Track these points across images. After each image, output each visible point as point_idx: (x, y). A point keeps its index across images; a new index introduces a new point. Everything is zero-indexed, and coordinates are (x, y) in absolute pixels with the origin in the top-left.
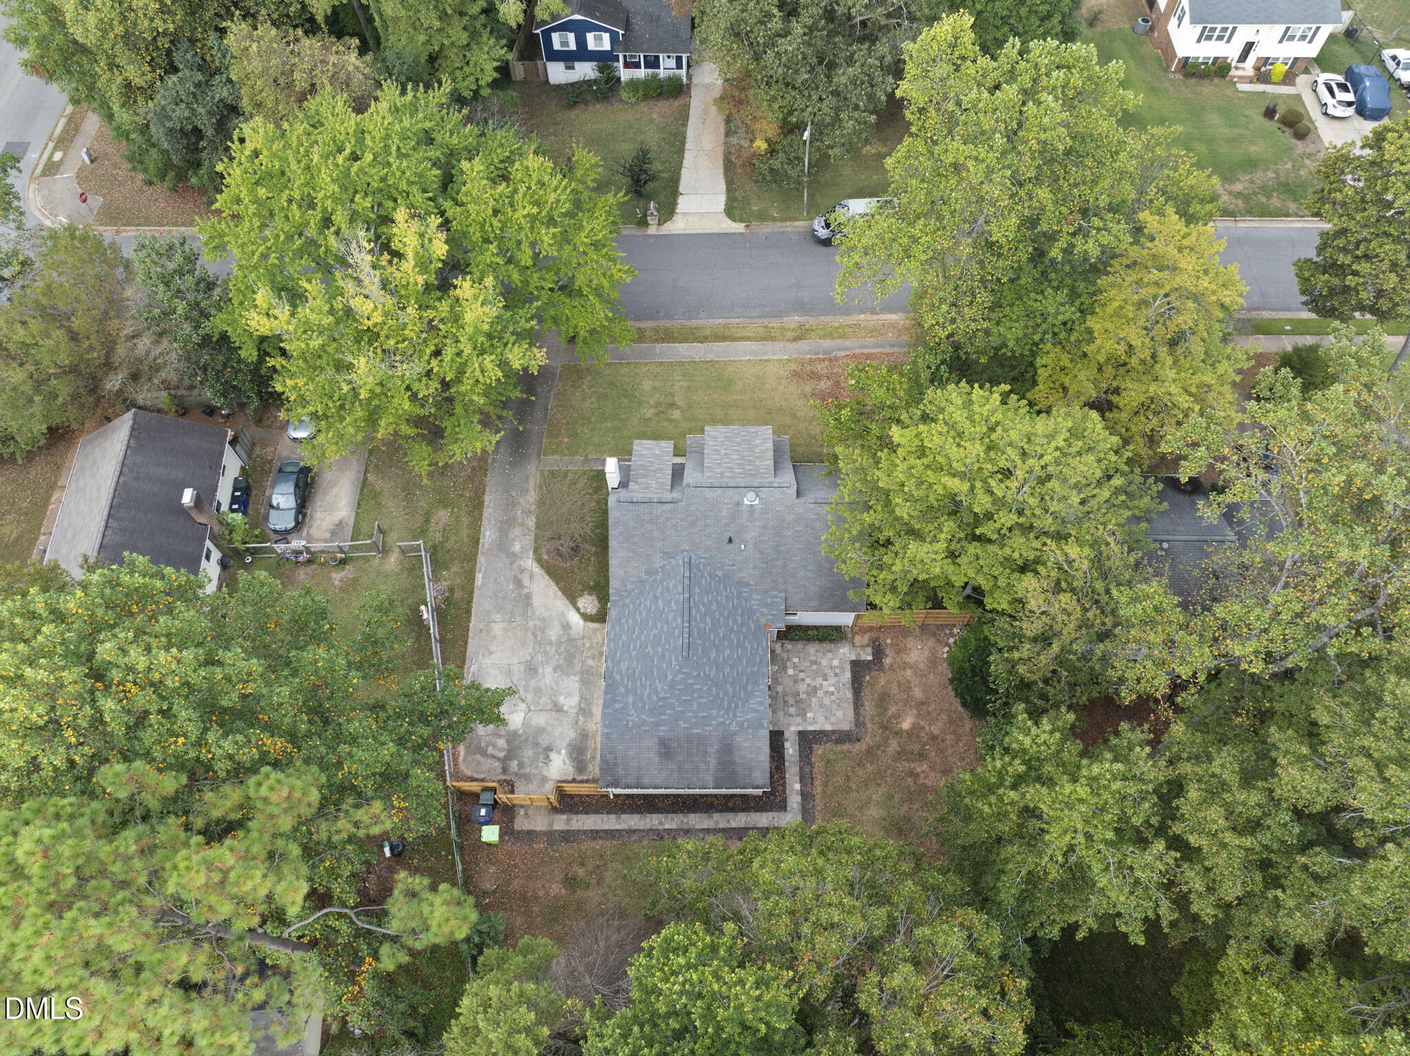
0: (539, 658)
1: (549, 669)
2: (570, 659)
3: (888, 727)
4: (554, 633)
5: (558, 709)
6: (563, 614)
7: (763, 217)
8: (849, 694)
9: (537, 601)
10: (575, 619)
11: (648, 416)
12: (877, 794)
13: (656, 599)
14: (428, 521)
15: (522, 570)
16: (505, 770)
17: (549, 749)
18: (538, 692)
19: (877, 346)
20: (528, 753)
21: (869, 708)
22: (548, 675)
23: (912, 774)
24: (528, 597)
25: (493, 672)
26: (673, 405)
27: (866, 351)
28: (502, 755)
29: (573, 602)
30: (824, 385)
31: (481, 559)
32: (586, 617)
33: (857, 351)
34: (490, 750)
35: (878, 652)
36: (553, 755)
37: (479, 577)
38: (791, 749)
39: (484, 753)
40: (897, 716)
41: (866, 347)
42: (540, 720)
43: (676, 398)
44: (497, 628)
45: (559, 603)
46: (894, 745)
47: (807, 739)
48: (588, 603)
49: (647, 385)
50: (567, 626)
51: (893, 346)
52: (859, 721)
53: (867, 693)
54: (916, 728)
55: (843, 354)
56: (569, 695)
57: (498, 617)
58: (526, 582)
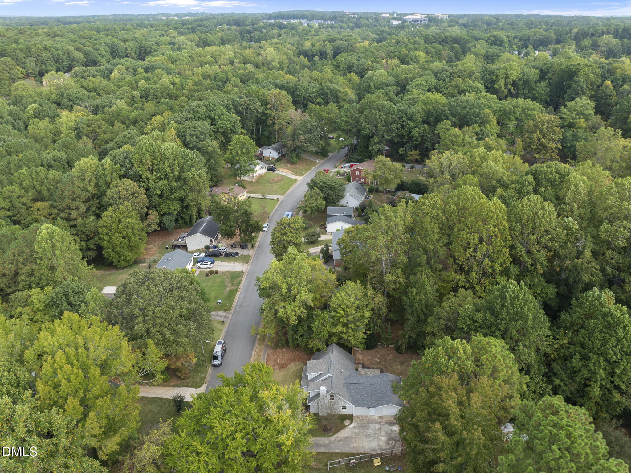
0: (364, 434)
1: (368, 431)
2: (364, 426)
3: (379, 363)
4: (356, 431)
5: (380, 429)
6: (351, 429)
7: (204, 378)
8: (371, 370)
9: (346, 435)
10: (352, 426)
12: (394, 366)
13: (355, 392)
14: (316, 469)
15: (336, 440)
16: (399, 441)
17: (391, 431)
18: (375, 434)
20: (393, 435)
21: (373, 366)
22: (370, 432)
23: (390, 360)
24: (344, 438)
25: (370, 445)
28: (394, 442)
29: (347, 426)
31: (331, 451)
32: (351, 423)
34: (393, 445)
35: (360, 363)
36: (393, 430)
37: (337, 451)
39: (395, 446)
40: (376, 361)
42: (383, 433)
44: (355, 445)
45: (347, 430)
46: (383, 363)
48: (347, 422)
50: (354, 428)
51: (265, 352)
52: (378, 368)
53: (370, 366)
54: (378, 358)
56: (375, 426)
57: (352, 445)
58: (340, 439)
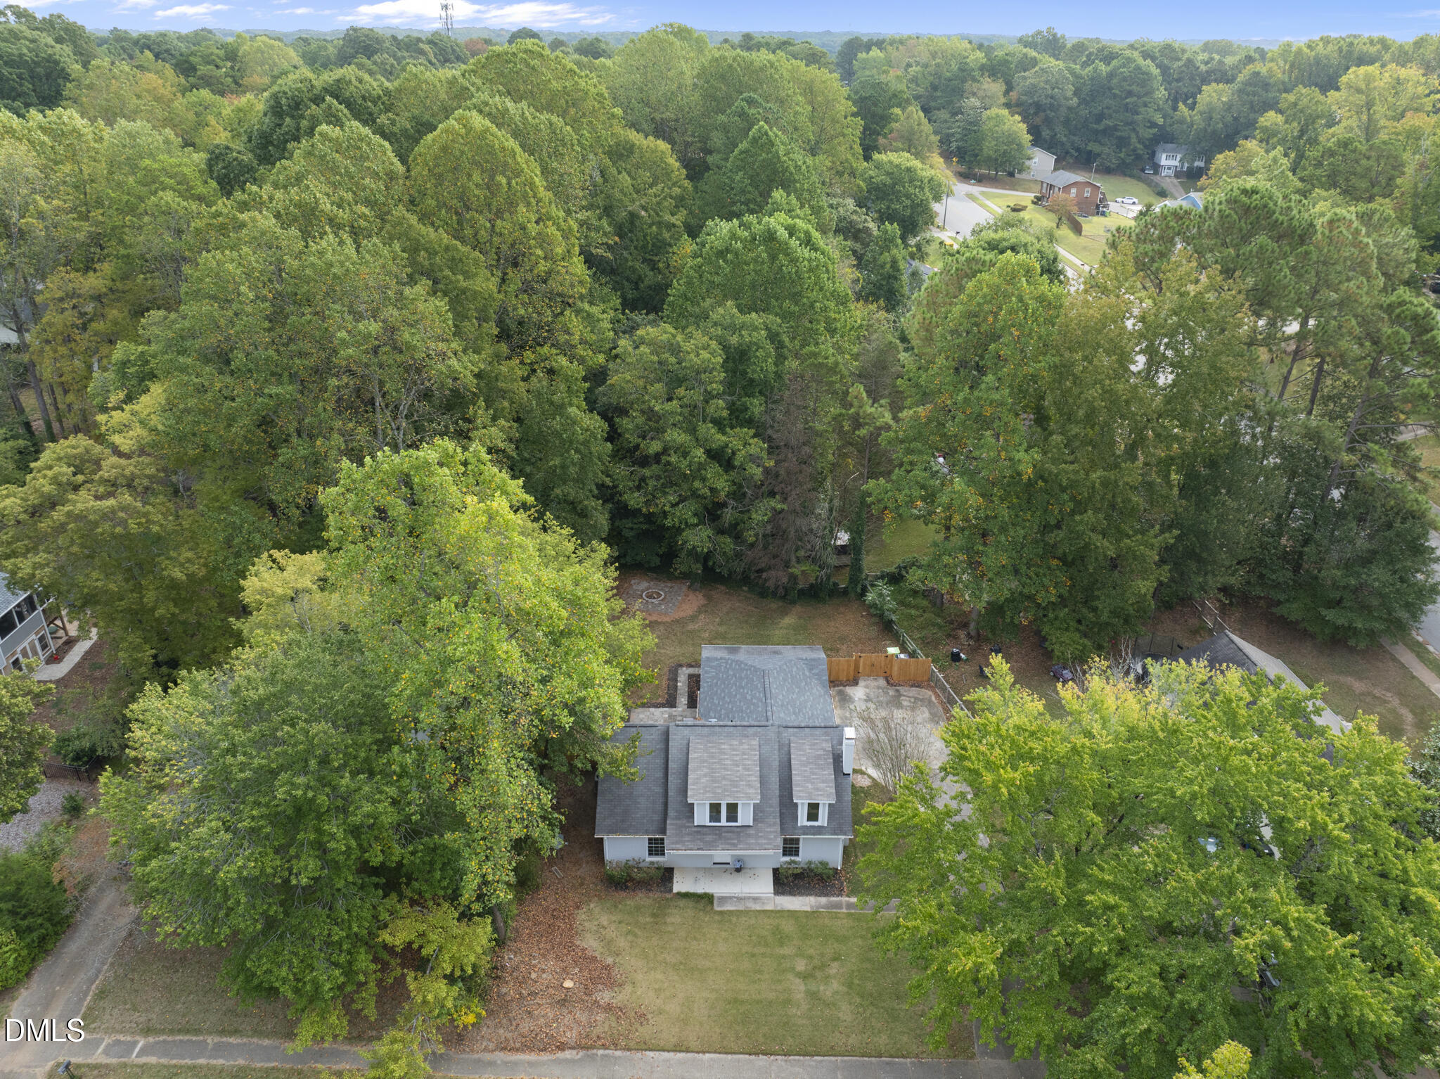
11: (835, 964)
17: (867, 700)
19: (516, 1064)
20: (883, 699)
26: (805, 977)
27: (532, 1057)
29: (876, 782)
30: (605, 996)
33: (545, 1057)
38: (683, 700)
41: (531, 1064)
43: (802, 988)
47: (671, 703)
49: (845, 1013)
51: (492, 1064)
55: (568, 1054)
